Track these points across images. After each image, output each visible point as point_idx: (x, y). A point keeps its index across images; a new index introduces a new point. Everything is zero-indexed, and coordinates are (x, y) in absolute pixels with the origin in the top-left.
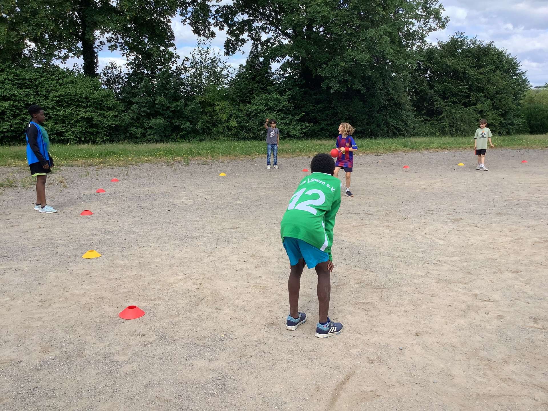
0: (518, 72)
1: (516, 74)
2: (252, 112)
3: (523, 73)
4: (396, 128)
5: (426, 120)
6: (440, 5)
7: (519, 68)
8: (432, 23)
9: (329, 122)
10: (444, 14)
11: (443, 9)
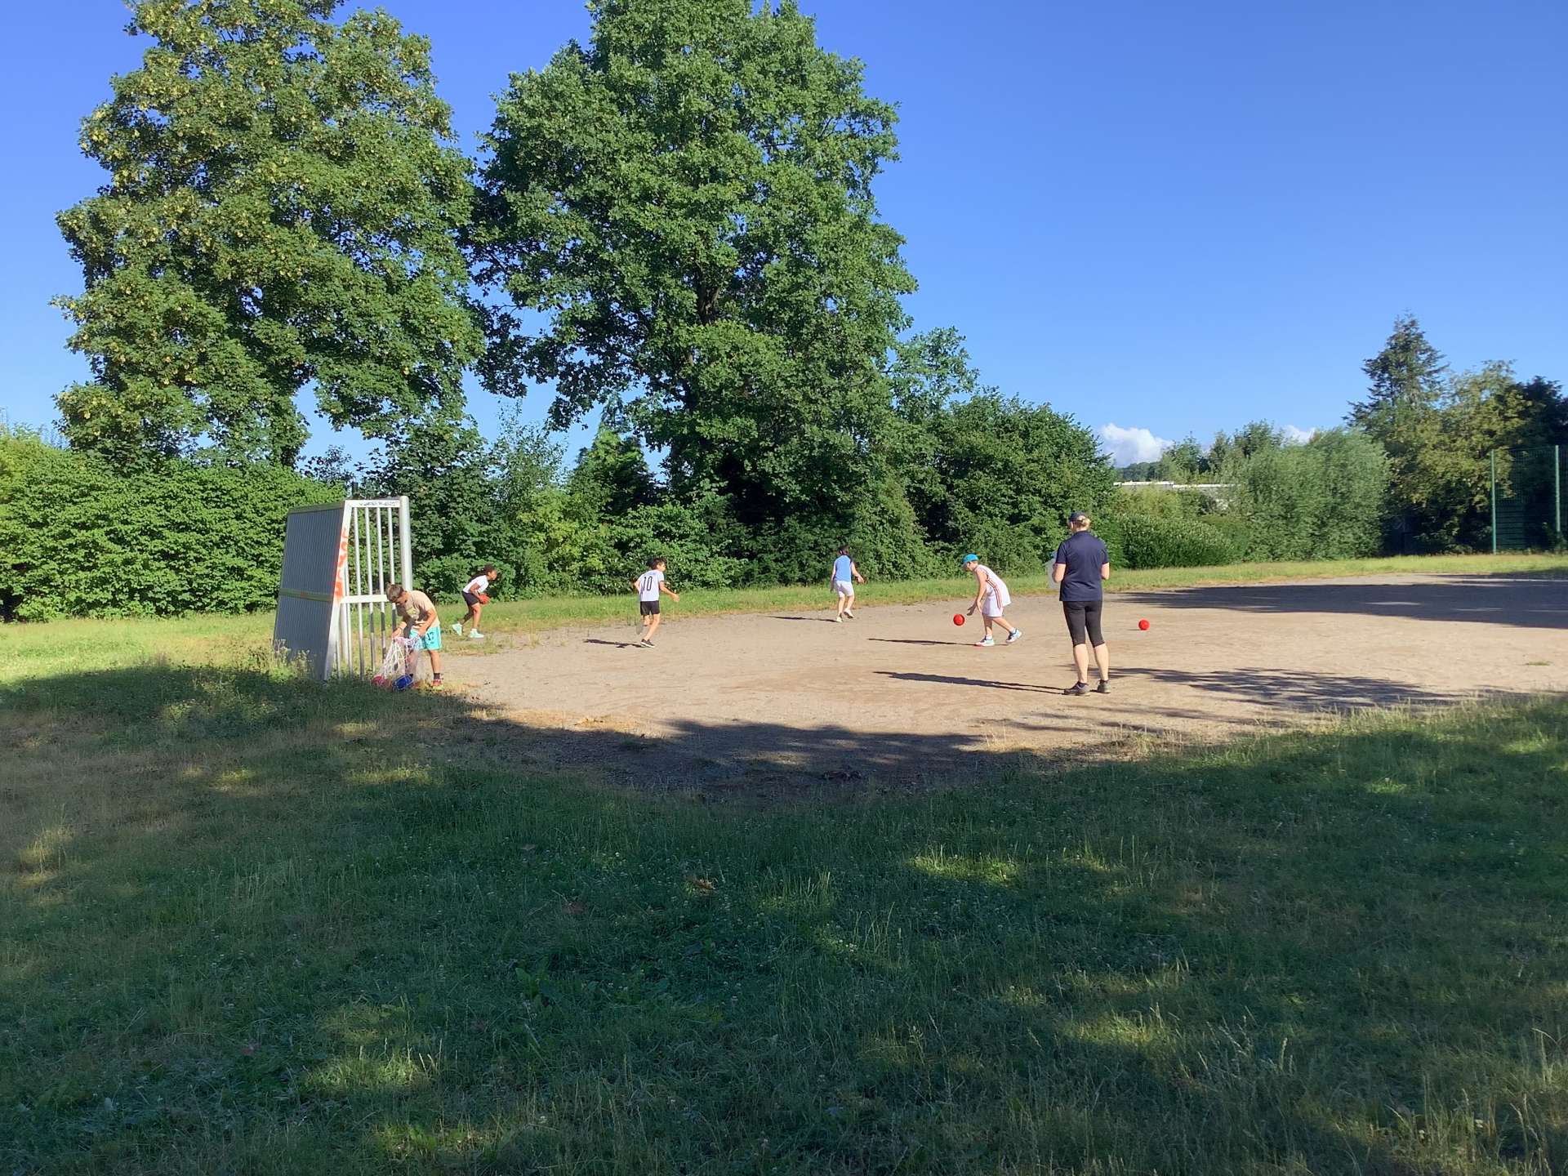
0: (1097, 455)
1: (1095, 461)
2: (631, 539)
3: (1105, 458)
4: (895, 565)
5: (943, 548)
6: (962, 351)
7: (1098, 448)
8: (951, 380)
9: (778, 555)
10: (969, 366)
11: (966, 356)
